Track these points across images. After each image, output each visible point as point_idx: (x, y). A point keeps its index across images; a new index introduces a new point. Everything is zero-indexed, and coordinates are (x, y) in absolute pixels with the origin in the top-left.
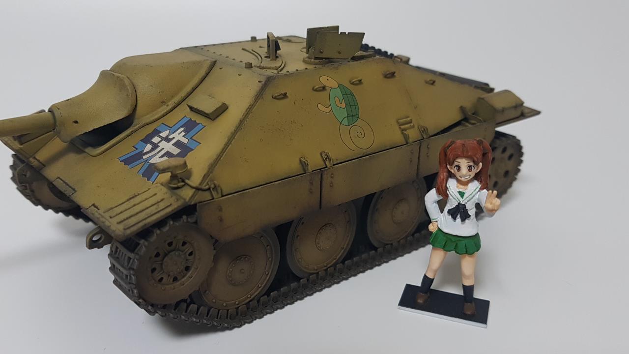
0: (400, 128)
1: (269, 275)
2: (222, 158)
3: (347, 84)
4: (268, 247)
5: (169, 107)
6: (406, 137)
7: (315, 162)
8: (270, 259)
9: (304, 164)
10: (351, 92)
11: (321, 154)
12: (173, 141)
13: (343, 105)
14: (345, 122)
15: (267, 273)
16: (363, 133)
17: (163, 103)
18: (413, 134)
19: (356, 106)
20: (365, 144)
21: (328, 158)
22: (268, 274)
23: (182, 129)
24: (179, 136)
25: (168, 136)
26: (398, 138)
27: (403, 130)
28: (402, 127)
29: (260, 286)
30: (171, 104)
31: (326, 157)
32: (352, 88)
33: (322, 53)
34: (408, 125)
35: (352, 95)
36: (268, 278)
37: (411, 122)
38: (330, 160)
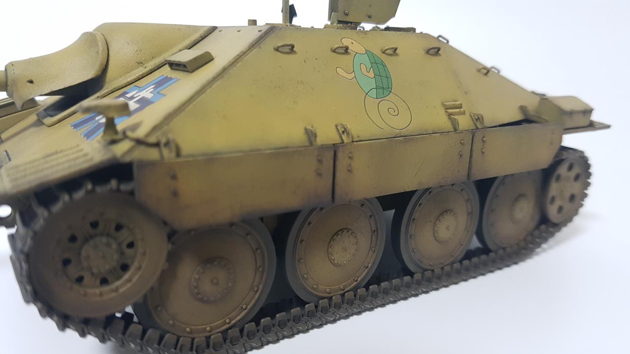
0: (446, 111)
1: (259, 292)
3: (378, 53)
4: (259, 251)
5: (148, 70)
6: (455, 124)
7: (327, 135)
8: (261, 269)
9: (310, 134)
11: (336, 126)
12: (137, 99)
13: (372, 74)
14: (373, 94)
15: (256, 289)
16: (396, 109)
17: (140, 63)
18: (464, 122)
19: (388, 77)
20: (400, 123)
21: (346, 131)
22: (257, 291)
23: (152, 87)
24: (146, 92)
25: (133, 95)
27: (450, 115)
28: (450, 111)
29: (244, 307)
30: (150, 65)
31: (343, 129)
32: (383, 57)
33: (347, 15)
34: (457, 110)
36: (257, 296)
37: (460, 107)
38: (348, 135)
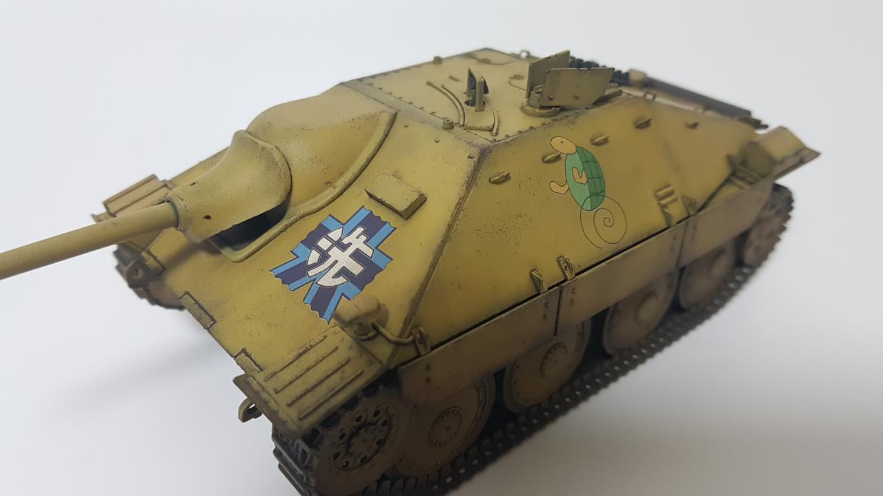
0: (659, 204)
1: (481, 421)
2: (427, 289)
3: (586, 145)
4: (482, 388)
5: (338, 190)
6: (668, 217)
7: (550, 274)
8: (483, 402)
9: (536, 282)
10: (593, 157)
11: (559, 262)
12: (351, 250)
13: (584, 180)
14: (588, 205)
16: (612, 220)
17: (329, 183)
18: (677, 211)
19: (600, 177)
20: (616, 235)
21: (569, 266)
22: (479, 421)
23: (360, 230)
24: (357, 241)
25: (340, 239)
26: (658, 221)
27: (663, 207)
28: (663, 202)
29: (468, 437)
30: (340, 184)
31: (566, 265)
32: (593, 150)
33: (551, 99)
34: (670, 199)
35: (596, 162)
36: (479, 424)
37: (671, 193)
38: (571, 270)
